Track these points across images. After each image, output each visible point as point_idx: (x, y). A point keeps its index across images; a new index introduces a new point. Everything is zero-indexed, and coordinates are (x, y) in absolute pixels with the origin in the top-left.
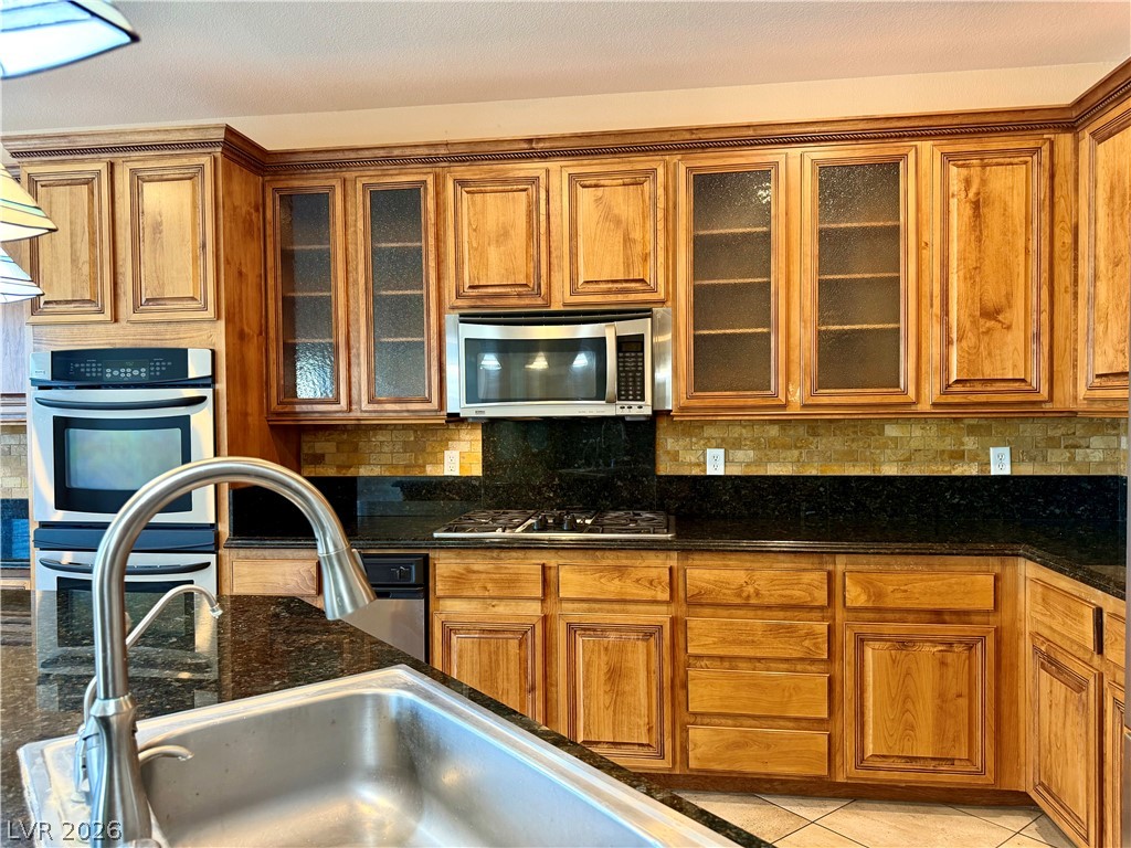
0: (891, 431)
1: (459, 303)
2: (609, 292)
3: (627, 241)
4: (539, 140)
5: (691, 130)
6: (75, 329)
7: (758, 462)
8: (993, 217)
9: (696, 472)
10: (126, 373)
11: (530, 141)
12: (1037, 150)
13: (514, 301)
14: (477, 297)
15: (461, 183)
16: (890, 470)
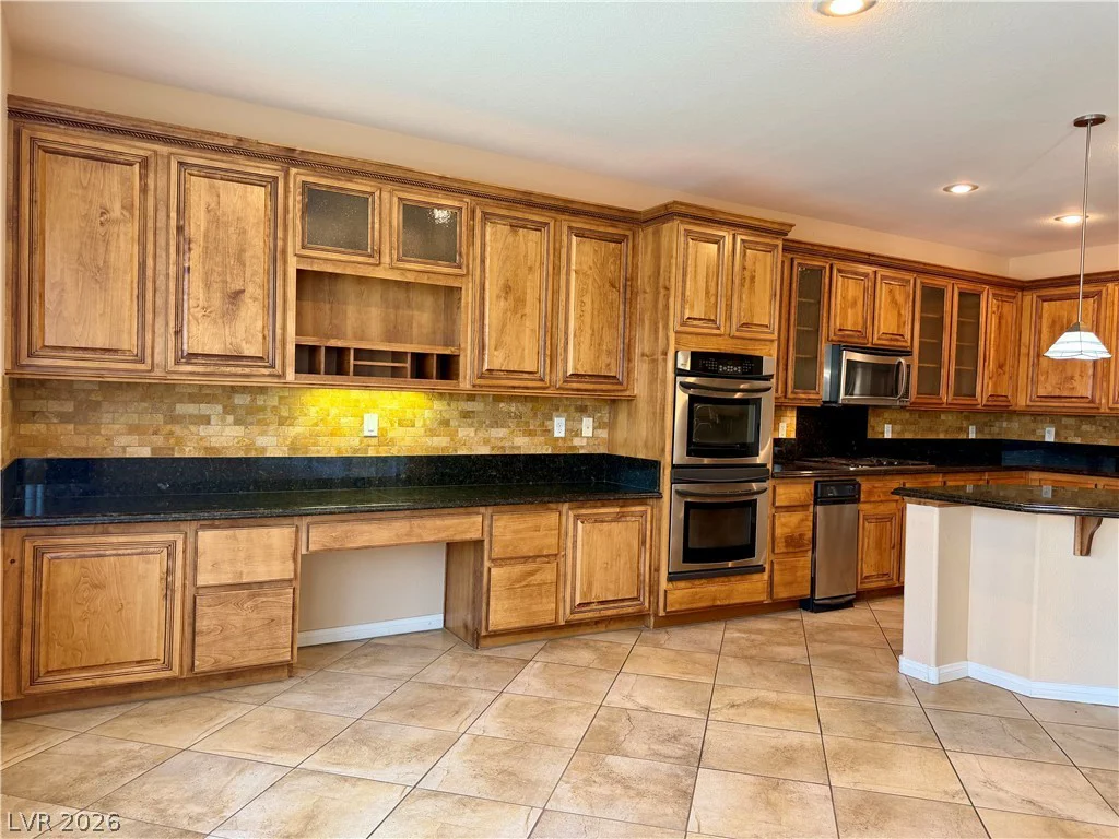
0: (943, 417)
1: (834, 338)
2: (891, 340)
3: (899, 314)
4: (873, 255)
5: (925, 264)
6: (700, 338)
7: (903, 432)
8: (1003, 322)
9: (880, 437)
10: (730, 369)
11: (869, 255)
12: (1015, 297)
13: (856, 340)
14: (843, 336)
15: (840, 271)
16: (942, 436)
